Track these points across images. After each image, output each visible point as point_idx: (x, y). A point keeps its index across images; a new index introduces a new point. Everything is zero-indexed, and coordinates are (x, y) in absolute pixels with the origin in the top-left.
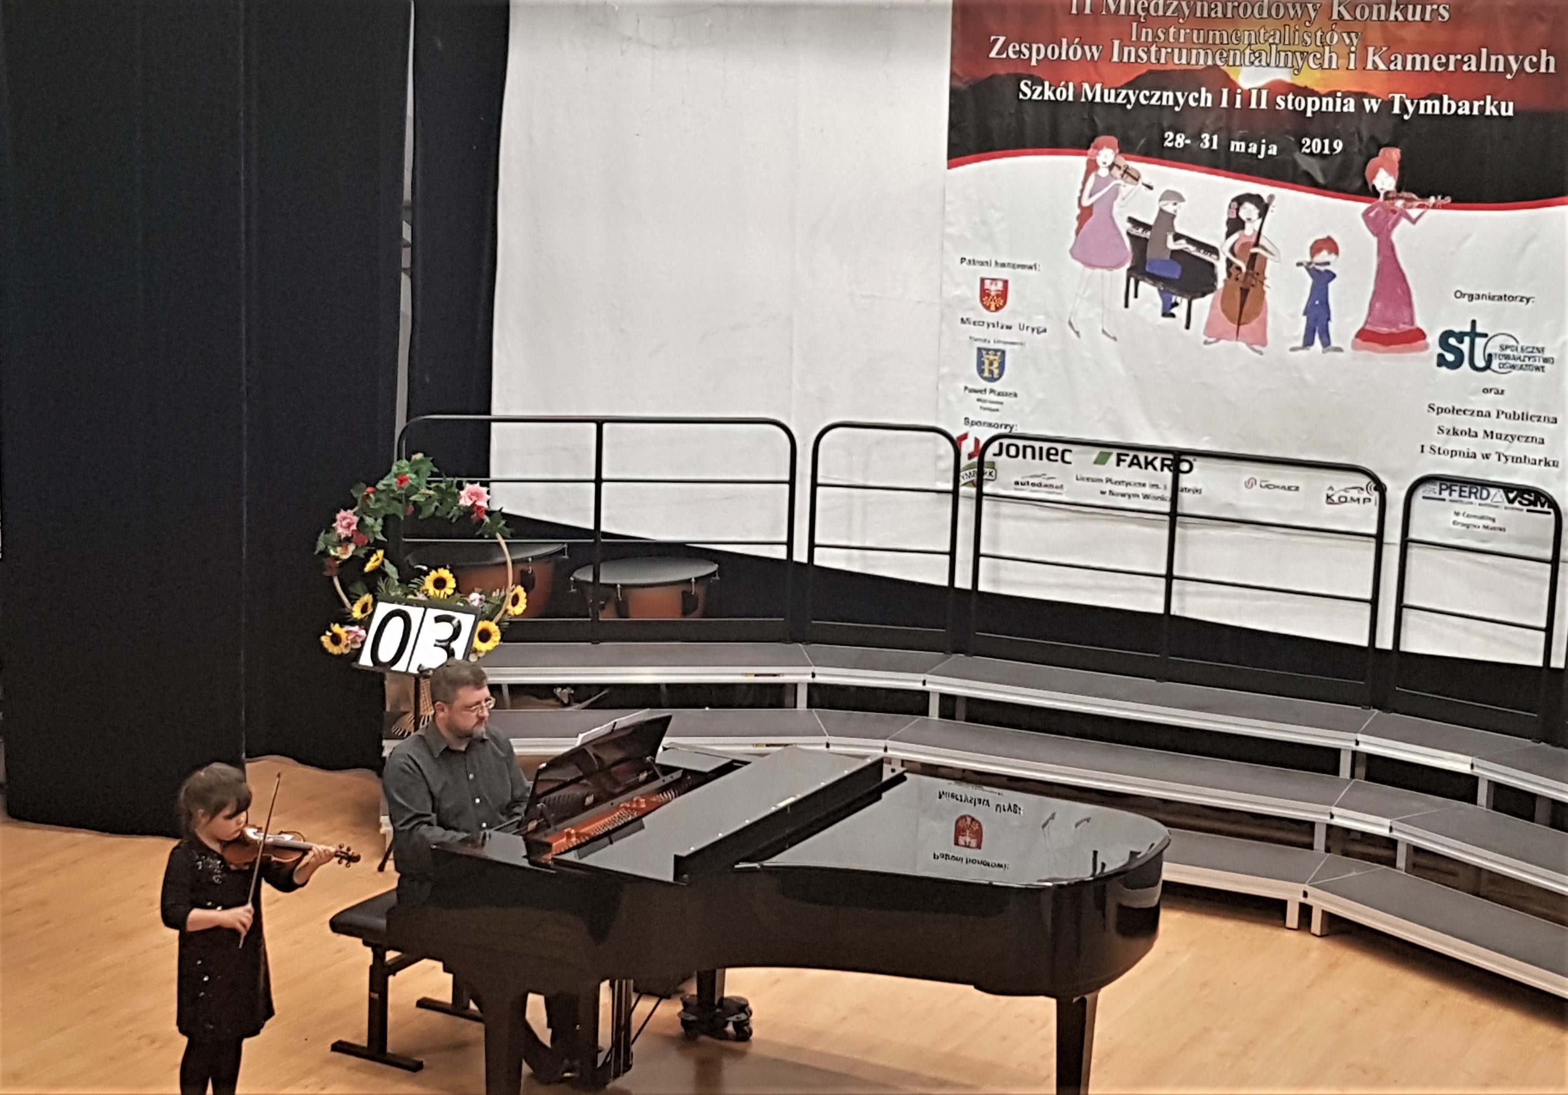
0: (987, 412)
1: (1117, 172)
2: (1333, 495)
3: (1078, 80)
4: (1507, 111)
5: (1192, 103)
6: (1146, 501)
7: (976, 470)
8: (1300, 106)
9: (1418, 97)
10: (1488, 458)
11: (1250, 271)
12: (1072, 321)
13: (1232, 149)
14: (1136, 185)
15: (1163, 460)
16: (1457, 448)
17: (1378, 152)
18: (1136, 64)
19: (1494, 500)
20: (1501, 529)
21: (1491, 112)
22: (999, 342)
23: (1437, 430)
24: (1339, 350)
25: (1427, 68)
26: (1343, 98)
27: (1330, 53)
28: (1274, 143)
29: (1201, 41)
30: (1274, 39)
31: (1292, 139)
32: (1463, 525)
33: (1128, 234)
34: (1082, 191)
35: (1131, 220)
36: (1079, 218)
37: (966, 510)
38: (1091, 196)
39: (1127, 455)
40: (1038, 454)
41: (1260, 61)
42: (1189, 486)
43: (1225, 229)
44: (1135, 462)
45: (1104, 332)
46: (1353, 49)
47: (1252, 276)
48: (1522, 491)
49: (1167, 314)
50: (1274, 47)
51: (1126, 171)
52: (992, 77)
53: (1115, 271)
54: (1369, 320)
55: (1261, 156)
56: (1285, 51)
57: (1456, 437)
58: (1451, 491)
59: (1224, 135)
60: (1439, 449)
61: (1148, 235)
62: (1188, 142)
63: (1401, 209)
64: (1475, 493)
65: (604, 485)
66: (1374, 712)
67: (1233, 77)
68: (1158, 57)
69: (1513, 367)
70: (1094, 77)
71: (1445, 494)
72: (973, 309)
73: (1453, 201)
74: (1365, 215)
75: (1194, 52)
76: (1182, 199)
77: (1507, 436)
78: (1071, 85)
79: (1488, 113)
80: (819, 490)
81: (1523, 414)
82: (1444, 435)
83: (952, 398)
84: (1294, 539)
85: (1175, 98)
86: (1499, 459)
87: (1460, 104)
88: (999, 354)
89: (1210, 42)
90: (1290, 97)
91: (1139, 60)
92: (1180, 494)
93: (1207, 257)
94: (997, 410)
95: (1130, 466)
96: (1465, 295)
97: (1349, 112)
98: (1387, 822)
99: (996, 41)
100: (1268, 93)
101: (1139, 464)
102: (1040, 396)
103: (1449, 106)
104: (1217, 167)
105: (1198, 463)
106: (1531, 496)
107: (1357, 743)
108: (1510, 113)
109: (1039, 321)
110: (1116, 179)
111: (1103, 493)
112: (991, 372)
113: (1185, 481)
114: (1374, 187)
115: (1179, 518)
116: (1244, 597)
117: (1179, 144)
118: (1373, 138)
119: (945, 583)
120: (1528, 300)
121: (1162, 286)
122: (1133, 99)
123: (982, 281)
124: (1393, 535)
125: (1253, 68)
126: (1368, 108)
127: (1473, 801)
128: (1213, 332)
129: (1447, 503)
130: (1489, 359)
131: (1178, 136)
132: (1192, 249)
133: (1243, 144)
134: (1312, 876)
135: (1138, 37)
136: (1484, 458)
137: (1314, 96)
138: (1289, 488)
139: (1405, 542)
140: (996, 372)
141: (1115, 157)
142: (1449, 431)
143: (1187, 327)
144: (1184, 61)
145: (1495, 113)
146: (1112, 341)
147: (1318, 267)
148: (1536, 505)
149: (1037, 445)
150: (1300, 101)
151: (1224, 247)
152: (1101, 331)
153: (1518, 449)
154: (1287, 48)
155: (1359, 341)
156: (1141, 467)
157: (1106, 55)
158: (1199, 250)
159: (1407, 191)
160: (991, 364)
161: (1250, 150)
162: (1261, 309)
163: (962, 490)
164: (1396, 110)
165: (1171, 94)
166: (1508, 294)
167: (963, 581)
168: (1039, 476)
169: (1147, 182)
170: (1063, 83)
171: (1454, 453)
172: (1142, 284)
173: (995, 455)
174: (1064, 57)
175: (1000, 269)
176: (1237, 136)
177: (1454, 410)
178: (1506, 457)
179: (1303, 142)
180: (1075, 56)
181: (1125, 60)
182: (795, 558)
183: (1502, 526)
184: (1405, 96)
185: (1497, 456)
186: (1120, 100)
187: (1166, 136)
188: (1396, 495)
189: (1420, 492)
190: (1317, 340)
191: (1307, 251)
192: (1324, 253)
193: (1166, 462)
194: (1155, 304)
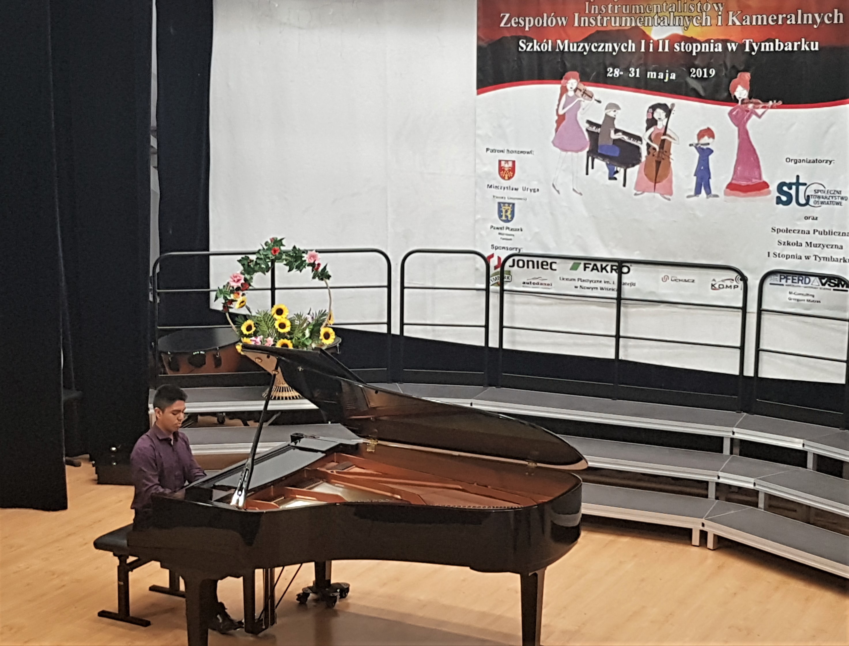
0: (504, 241)
1: (579, 93)
2: (715, 284)
3: (554, 39)
4: (814, 47)
5: (623, 50)
6: (602, 291)
7: (499, 276)
8: (688, 49)
9: (761, 41)
10: (809, 259)
11: (661, 150)
12: (554, 184)
13: (648, 77)
14: (591, 100)
15: (612, 266)
16: (790, 254)
17: (737, 75)
18: (589, 27)
19: (814, 284)
20: (818, 302)
21: (805, 48)
22: (511, 198)
23: (777, 243)
24: (717, 196)
25: (765, 23)
26: (714, 43)
27: (706, 16)
28: (673, 72)
29: (628, 12)
30: (672, 9)
31: (685, 69)
32: (795, 299)
33: (587, 130)
34: (558, 105)
35: (589, 122)
36: (557, 122)
37: (494, 300)
38: (564, 108)
39: (590, 264)
40: (536, 266)
41: (664, 23)
42: (628, 282)
43: (645, 125)
44: (595, 268)
45: (574, 190)
46: (720, 13)
47: (663, 153)
48: (830, 278)
50: (672, 14)
51: (585, 93)
52: (502, 38)
53: (580, 153)
54: (734, 177)
55: (666, 80)
56: (679, 16)
57: (789, 246)
58: (787, 279)
59: (643, 68)
60: (779, 254)
61: (599, 130)
62: (622, 73)
63: (752, 110)
64: (802, 281)
65: (277, 292)
66: (744, 414)
67: (647, 33)
68: (602, 22)
70: (564, 35)
71: (784, 282)
72: (494, 179)
73: (783, 103)
74: (730, 114)
75: (624, 19)
76: (619, 108)
77: (820, 245)
78: (550, 41)
80: (406, 291)
81: (829, 231)
82: (782, 246)
83: (483, 233)
84: (692, 311)
85: (613, 47)
86: (816, 259)
87: (786, 44)
88: (511, 205)
89: (633, 12)
90: (683, 44)
91: (591, 25)
92: (623, 286)
93: (635, 143)
94: (511, 239)
95: (592, 270)
96: (792, 160)
97: (719, 52)
98: (752, 480)
99: (504, 16)
100: (669, 42)
101: (597, 269)
102: (537, 230)
103: (779, 45)
104: (640, 88)
105: (633, 267)
106: (835, 281)
107: (733, 433)
108: (817, 48)
109: (534, 185)
110: (578, 97)
111: (576, 287)
112: (507, 216)
113: (625, 279)
114: (735, 96)
116: (662, 346)
117: (616, 75)
118: (733, 67)
119: (483, 344)
120: (831, 162)
121: (609, 161)
123: (500, 161)
124: (752, 307)
125: (659, 26)
126: (730, 49)
127: (805, 466)
128: (640, 188)
129: (785, 287)
130: (808, 198)
131: (615, 70)
132: (626, 138)
133: (655, 73)
134: (707, 514)
135: (590, 11)
136: (806, 259)
137: (697, 43)
138: (688, 281)
139: (760, 311)
140: (510, 216)
141: (578, 84)
142: (785, 243)
143: (624, 185)
144: (617, 24)
145: (807, 49)
146: (579, 195)
147: (702, 146)
148: (839, 286)
149: (535, 259)
150: (688, 46)
151: (645, 136)
152: (572, 189)
153: (827, 253)
154: (680, 14)
155: (728, 190)
156: (598, 271)
157: (571, 22)
158: (630, 138)
159: (756, 98)
160: (506, 211)
161: (659, 77)
162: (669, 173)
163: (491, 288)
164: (747, 50)
165: (610, 45)
166: (819, 159)
167: (494, 343)
168: (537, 278)
169: (597, 99)
170: (545, 41)
171: (788, 257)
172: (596, 161)
173: (510, 266)
174: (545, 25)
175: (510, 154)
176: (651, 69)
177: (787, 231)
178: (820, 258)
179: (691, 71)
180: (552, 24)
181: (582, 25)
182: (393, 332)
183: (819, 300)
184: (752, 40)
185: (814, 257)
186: (579, 50)
187: (608, 70)
188: (754, 283)
189: (768, 281)
190: (703, 191)
191: (696, 137)
192: (706, 138)
193: (615, 268)
194: (605, 173)
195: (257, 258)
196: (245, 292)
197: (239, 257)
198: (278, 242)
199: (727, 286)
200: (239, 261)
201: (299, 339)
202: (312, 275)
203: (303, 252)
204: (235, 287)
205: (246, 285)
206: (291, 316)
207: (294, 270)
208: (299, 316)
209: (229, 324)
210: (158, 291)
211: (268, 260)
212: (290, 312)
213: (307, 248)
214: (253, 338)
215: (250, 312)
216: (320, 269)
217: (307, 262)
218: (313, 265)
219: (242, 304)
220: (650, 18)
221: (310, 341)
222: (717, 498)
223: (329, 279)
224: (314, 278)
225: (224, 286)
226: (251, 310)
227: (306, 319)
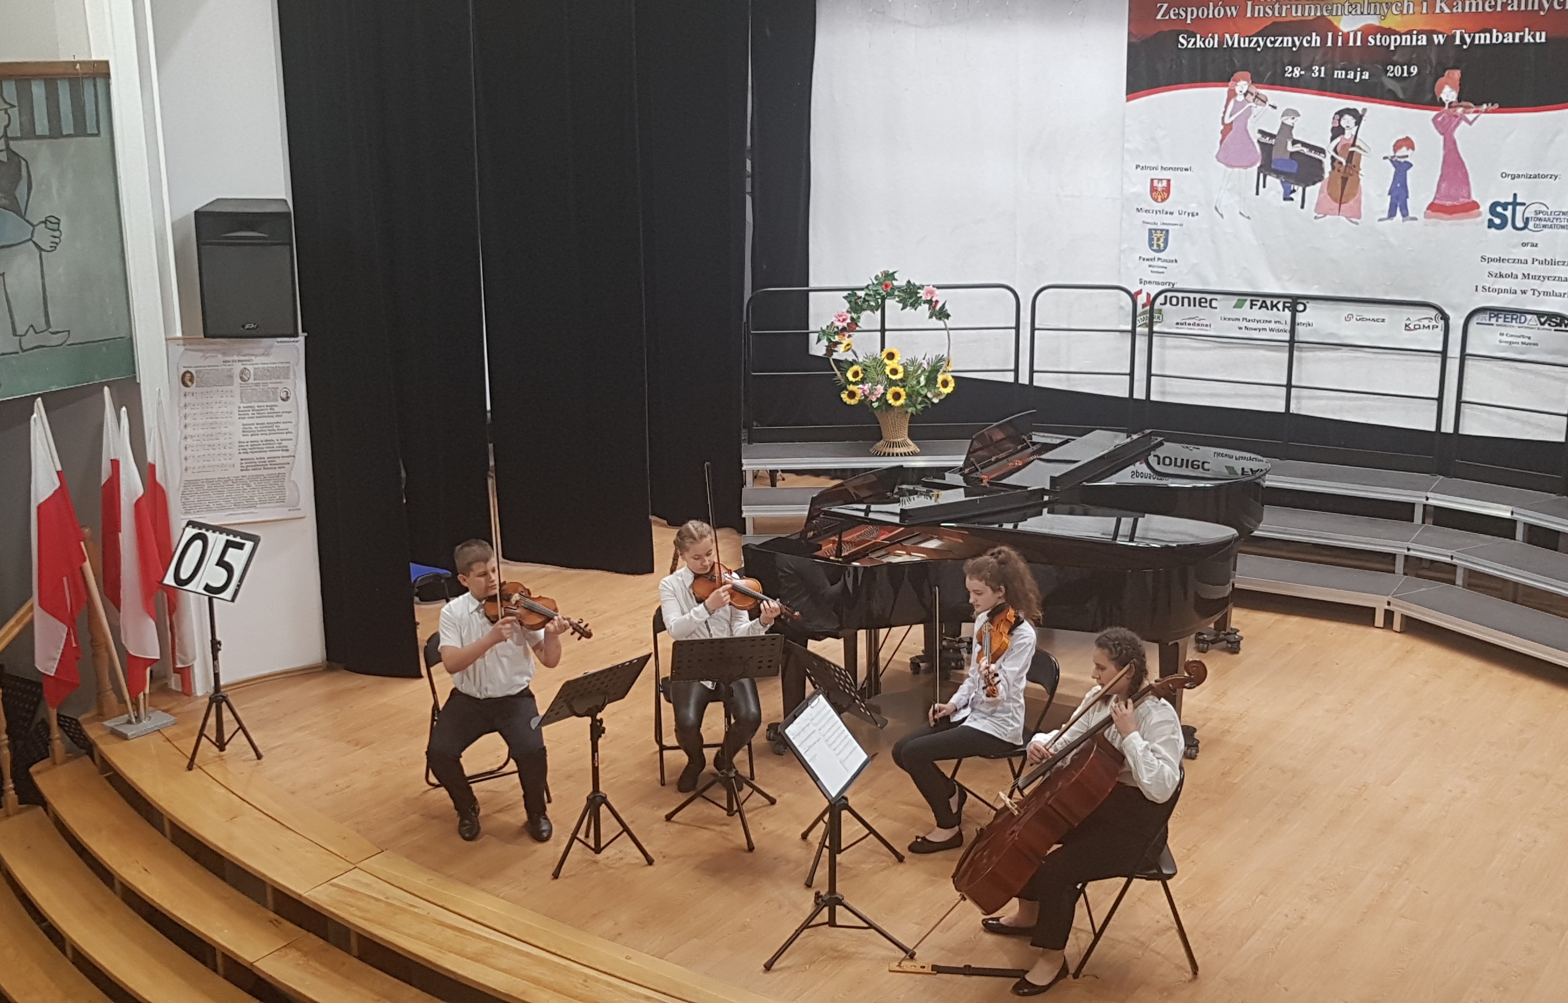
0: (1156, 274)
1: (1250, 98)
2: (1409, 324)
3: (1221, 32)
4: (1540, 38)
5: (1305, 44)
6: (1271, 332)
7: (1148, 315)
8: (1385, 42)
9: (1475, 31)
10: (1525, 293)
11: (1349, 164)
12: (1218, 207)
13: (1335, 76)
14: (1264, 106)
15: (1284, 303)
16: (1503, 288)
17: (1444, 72)
18: (1264, 18)
19: (1530, 323)
20: (1534, 344)
21: (1529, 40)
22: (1164, 224)
23: (1487, 274)
24: (1415, 219)
26: (1417, 35)
28: (1367, 70)
31: (1380, 67)
32: (1507, 342)
33: (1259, 142)
34: (1225, 113)
35: (1261, 132)
36: (1222, 132)
37: (1141, 344)
38: (1231, 116)
39: (1258, 301)
40: (1192, 303)
41: (1356, 11)
42: (1303, 322)
43: (1330, 135)
44: (1264, 305)
45: (1241, 213)
47: (1350, 168)
48: (1551, 316)
49: (1287, 198)
51: (1257, 97)
52: (1159, 33)
53: (1249, 169)
54: (1437, 197)
55: (1357, 80)
57: (1501, 279)
58: (1498, 318)
59: (1329, 66)
60: (1489, 288)
61: (1273, 141)
62: (1303, 72)
63: (1461, 115)
65: (887, 333)
66: (1439, 478)
67: (1336, 23)
68: (1280, 12)
69: (1544, 226)
70: (1233, 28)
71: (1493, 320)
72: (1145, 200)
73: (1499, 107)
74: (1434, 120)
75: (1306, 8)
76: (1299, 115)
77: (1540, 277)
78: (1216, 36)
79: (1526, 41)
80: (1037, 333)
81: (1552, 260)
82: (1493, 278)
83: (1130, 265)
84: (1380, 356)
85: (1293, 41)
86: (1534, 294)
87: (1506, 35)
88: (1164, 232)
90: (1378, 36)
91: (1266, 15)
92: (1297, 327)
93: (1317, 156)
94: (1163, 273)
95: (1260, 308)
96: (1508, 175)
97: (1422, 46)
98: (1450, 553)
99: (1162, 6)
100: (1362, 35)
101: (1266, 307)
102: (1195, 261)
103: (1497, 37)
104: (1325, 91)
105: (1310, 304)
106: (1557, 319)
107: (1427, 499)
108: (1543, 40)
109: (1193, 207)
110: (1249, 102)
111: (1240, 328)
112: (1158, 245)
113: (1300, 318)
114: (1441, 99)
115: (1296, 344)
116: (1344, 398)
117: (1296, 75)
119: (1127, 395)
120: (1556, 178)
121: (1283, 178)
122: (1262, 44)
123: (1152, 180)
124: (1454, 351)
125: (1350, 15)
126: (1436, 42)
127: (1513, 538)
128: (1321, 210)
129: (1494, 327)
130: (1526, 221)
131: (1295, 69)
132: (1306, 151)
133: (1344, 72)
134: (1393, 591)
136: (1522, 293)
137: (1396, 34)
138: (1377, 320)
139: (1463, 356)
140: (1162, 245)
141: (1249, 86)
142: (1497, 274)
143: (1302, 207)
144: (1299, 14)
145: (1532, 41)
146: (1247, 220)
147: (1399, 160)
148: (1560, 326)
149: (1192, 296)
150: (1386, 38)
151: (1330, 148)
152: (1238, 212)
153: (1548, 286)
155: (1429, 211)
156: (1268, 309)
157: (1242, 11)
158: (1311, 151)
159: (1466, 101)
160: (1158, 240)
161: (1349, 77)
162: (1357, 192)
163: (1138, 329)
164: (1458, 42)
165: (1290, 39)
166: (1541, 174)
167: (1139, 394)
168: (1193, 318)
169: (1272, 104)
170: (1210, 35)
171: (1500, 291)
173: (1161, 304)
174: (1211, 16)
175: (1165, 172)
176: (1339, 67)
177: (1500, 260)
178: (1539, 292)
179: (1388, 69)
180: (1219, 15)
181: (1256, 15)
182: (1020, 381)
183: (1536, 342)
184: (1464, 31)
185: (1532, 291)
186: (1252, 45)
187: (1286, 69)
188: (1457, 322)
189: (1475, 320)
190: (1399, 213)
191: (1392, 148)
192: (1404, 149)
193: (1287, 305)
194: (1279, 192)
195: (866, 294)
196: (851, 333)
197: (846, 293)
198: (889, 276)
199: (1424, 326)
200: (845, 298)
201: (913, 387)
202: (928, 314)
203: (919, 288)
204: (840, 328)
205: (853, 326)
206: (904, 361)
207: (908, 308)
208: (913, 362)
209: (833, 370)
210: (752, 332)
211: (878, 297)
212: (901, 357)
213: (923, 284)
214: (861, 386)
215: (857, 357)
216: (938, 308)
217: (923, 298)
218: (929, 302)
219: (847, 348)
220: (1339, 5)
221: (926, 390)
222: (1405, 574)
223: (948, 318)
224: (931, 317)
225: (828, 327)
226: (858, 355)
227: (921, 364)
